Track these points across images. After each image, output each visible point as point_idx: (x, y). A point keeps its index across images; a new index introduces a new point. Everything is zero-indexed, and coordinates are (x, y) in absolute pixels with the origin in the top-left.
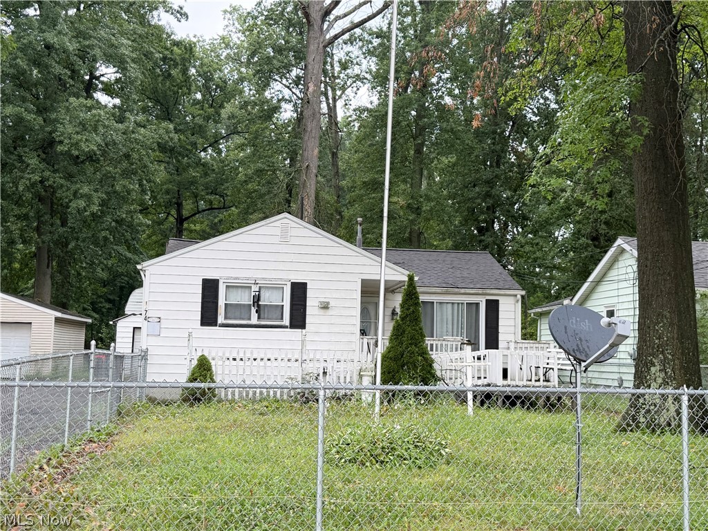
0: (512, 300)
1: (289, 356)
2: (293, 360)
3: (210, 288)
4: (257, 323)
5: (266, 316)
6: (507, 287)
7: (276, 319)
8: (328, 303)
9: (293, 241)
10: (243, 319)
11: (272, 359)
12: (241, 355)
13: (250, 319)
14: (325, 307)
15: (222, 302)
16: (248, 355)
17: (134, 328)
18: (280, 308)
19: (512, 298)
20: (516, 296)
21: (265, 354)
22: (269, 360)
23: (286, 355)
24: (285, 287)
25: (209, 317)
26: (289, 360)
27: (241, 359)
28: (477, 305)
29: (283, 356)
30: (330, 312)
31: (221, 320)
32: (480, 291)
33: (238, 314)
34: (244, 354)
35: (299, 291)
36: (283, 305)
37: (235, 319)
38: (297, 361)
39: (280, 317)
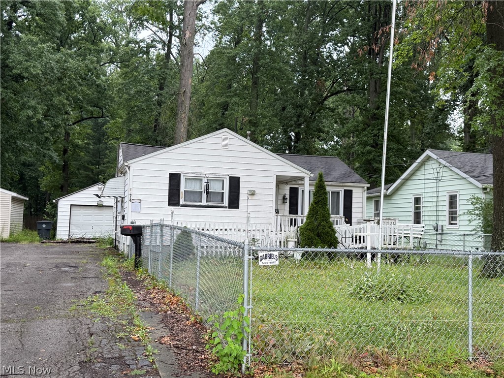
0: (360, 190)
1: (239, 228)
2: (242, 230)
3: (174, 180)
4: (207, 204)
5: (211, 199)
6: (358, 181)
7: (218, 202)
8: (254, 191)
9: (231, 148)
10: (196, 201)
11: (228, 230)
12: (208, 227)
13: (201, 201)
14: (253, 194)
15: (182, 189)
16: (212, 227)
17: (71, 205)
18: (221, 194)
19: (361, 189)
20: (364, 187)
21: (223, 226)
22: (226, 230)
23: (237, 227)
24: (225, 180)
25: (174, 200)
26: (239, 230)
27: (208, 230)
28: (338, 193)
29: (235, 228)
30: (255, 197)
31: (182, 202)
32: (341, 184)
33: (192, 198)
34: (210, 226)
35: (235, 182)
36: (223, 193)
37: (190, 201)
38: (244, 231)
39: (221, 200)
